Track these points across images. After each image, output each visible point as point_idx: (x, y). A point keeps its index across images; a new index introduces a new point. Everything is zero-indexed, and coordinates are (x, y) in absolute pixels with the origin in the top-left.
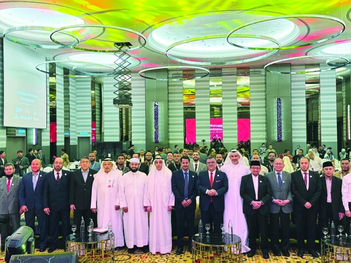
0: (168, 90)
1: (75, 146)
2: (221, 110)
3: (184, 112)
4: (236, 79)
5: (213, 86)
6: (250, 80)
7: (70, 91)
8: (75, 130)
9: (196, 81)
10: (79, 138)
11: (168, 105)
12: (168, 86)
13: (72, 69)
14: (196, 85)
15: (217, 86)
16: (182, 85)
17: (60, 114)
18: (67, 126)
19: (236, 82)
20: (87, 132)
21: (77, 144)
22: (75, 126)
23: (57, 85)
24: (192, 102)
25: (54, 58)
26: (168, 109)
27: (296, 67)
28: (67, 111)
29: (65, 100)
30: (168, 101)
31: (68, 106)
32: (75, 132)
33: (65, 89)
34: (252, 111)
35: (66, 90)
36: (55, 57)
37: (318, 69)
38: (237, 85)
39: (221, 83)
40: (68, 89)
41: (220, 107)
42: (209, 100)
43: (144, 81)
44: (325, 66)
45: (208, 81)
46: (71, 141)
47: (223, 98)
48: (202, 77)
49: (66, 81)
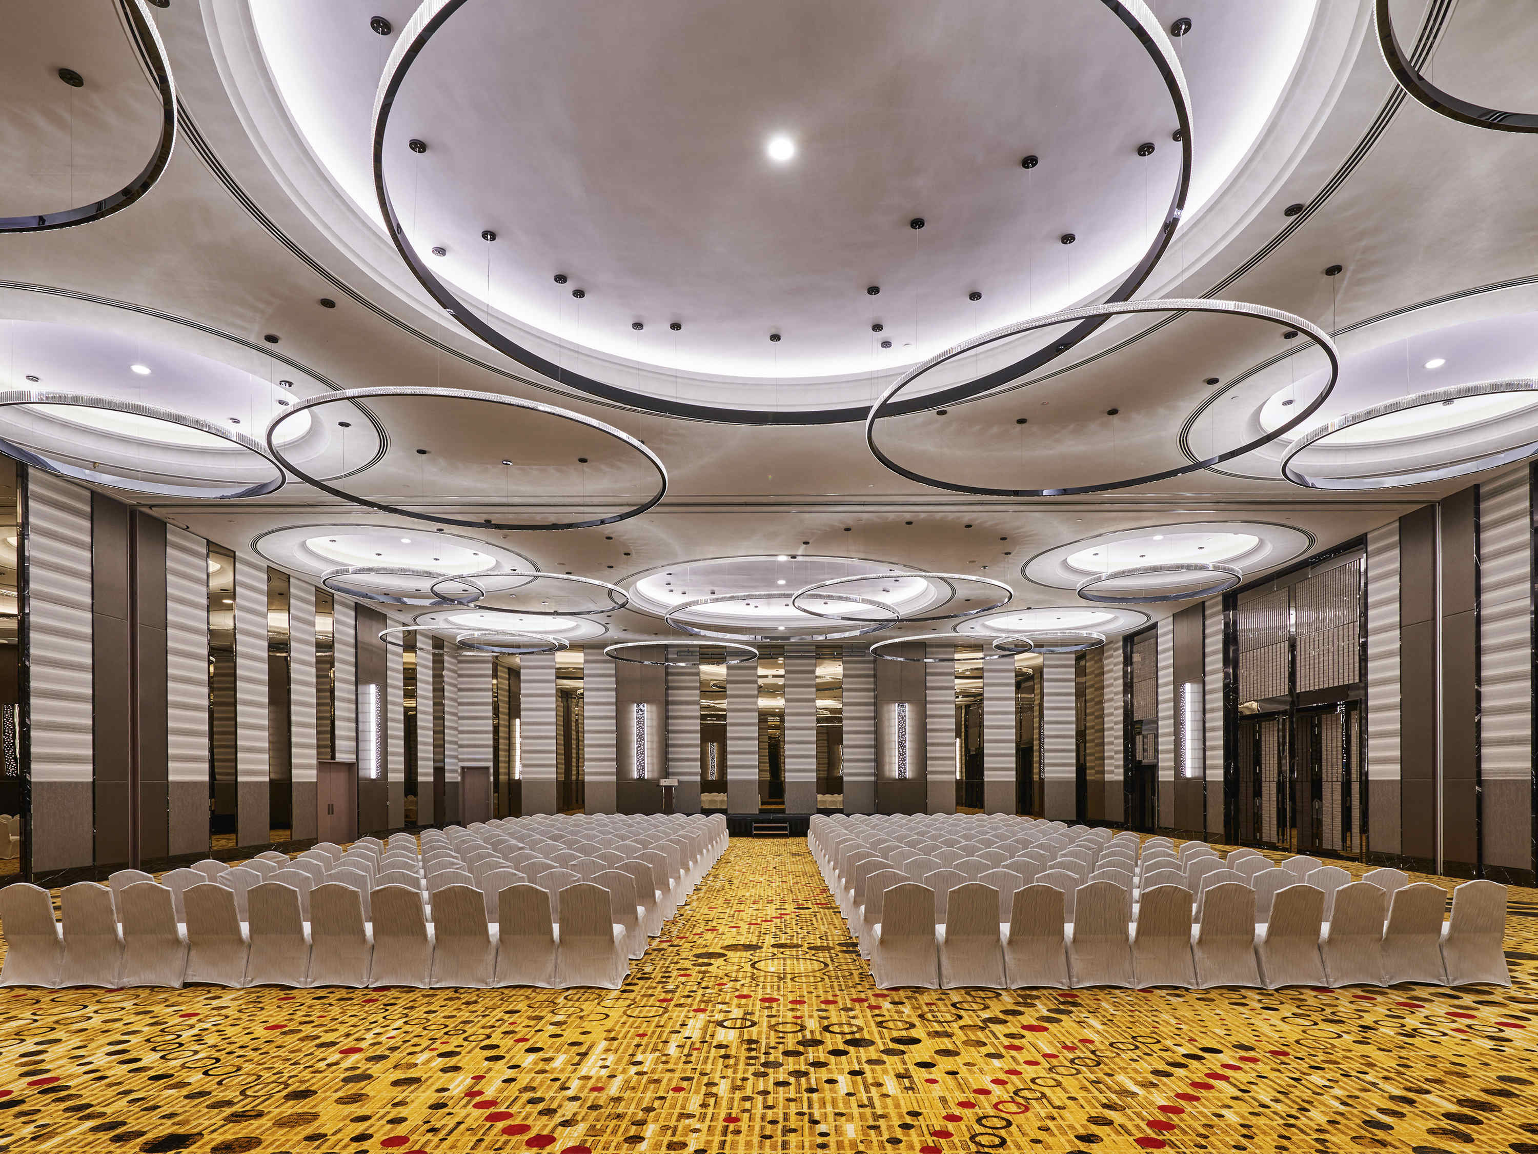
0: (667, 681)
1: (455, 784)
2: (782, 721)
3: (701, 724)
4: (815, 665)
5: (766, 676)
6: (844, 669)
7: (446, 679)
8: (456, 754)
9: (729, 668)
10: (463, 768)
11: (667, 711)
12: (667, 674)
13: (455, 639)
14: (728, 675)
15: (774, 676)
16: (698, 674)
17: (425, 722)
18: (439, 746)
19: (813, 672)
20: (484, 757)
21: (459, 779)
22: (456, 747)
23: (418, 668)
24: (718, 706)
25: (415, 620)
26: (667, 718)
27: (935, 650)
28: (439, 717)
29: (434, 697)
30: (667, 703)
31: (442, 708)
32: (456, 757)
33: (434, 676)
34: (847, 726)
35: (438, 677)
36: (417, 617)
37: (981, 655)
38: (817, 677)
39: (782, 672)
40: (442, 676)
41: (781, 715)
42: (756, 703)
43: (614, 665)
44: (991, 649)
45: (755, 668)
46: (447, 775)
47: (787, 700)
48: (742, 661)
49: (438, 662)
